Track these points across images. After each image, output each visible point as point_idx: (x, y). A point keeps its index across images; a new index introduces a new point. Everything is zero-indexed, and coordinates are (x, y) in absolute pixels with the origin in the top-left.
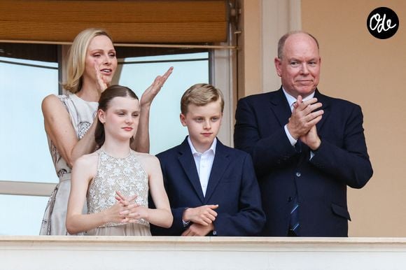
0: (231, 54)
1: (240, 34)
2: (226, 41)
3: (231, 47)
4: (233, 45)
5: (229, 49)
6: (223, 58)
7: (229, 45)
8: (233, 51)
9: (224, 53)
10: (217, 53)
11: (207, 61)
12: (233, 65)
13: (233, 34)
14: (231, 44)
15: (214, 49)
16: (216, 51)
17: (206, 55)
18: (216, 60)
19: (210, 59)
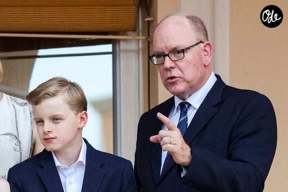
0: (141, 46)
1: (153, 21)
2: (135, 29)
3: (142, 38)
4: (143, 35)
5: (138, 40)
6: (131, 51)
7: (139, 35)
8: (143, 43)
9: (132, 45)
10: (123, 46)
11: (110, 56)
12: (144, 60)
13: (143, 21)
14: (140, 34)
15: (119, 41)
16: (122, 43)
17: (108, 48)
18: (121, 55)
19: (114, 53)
